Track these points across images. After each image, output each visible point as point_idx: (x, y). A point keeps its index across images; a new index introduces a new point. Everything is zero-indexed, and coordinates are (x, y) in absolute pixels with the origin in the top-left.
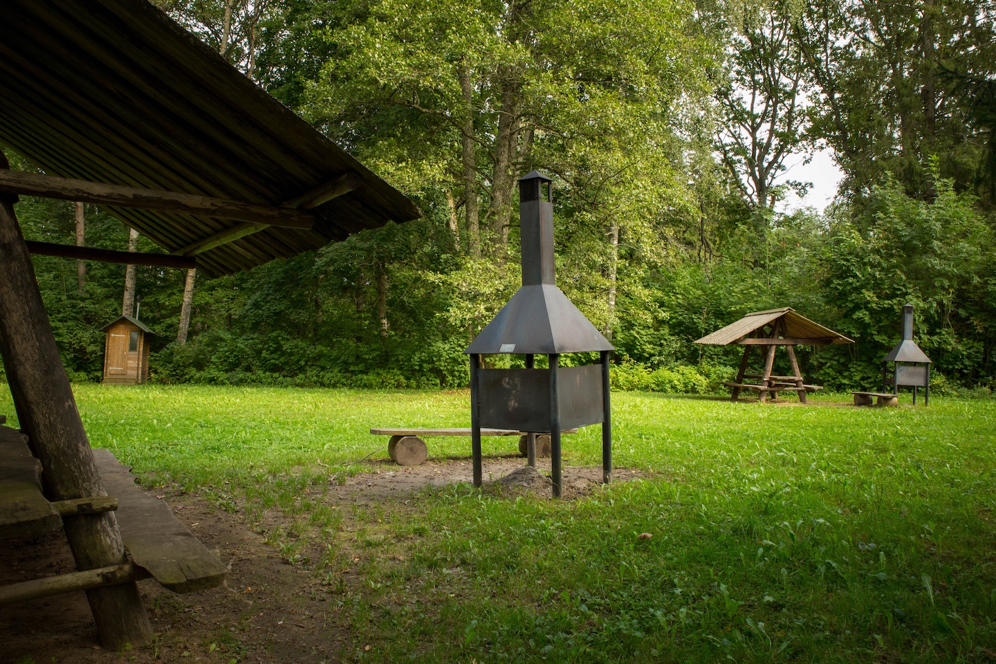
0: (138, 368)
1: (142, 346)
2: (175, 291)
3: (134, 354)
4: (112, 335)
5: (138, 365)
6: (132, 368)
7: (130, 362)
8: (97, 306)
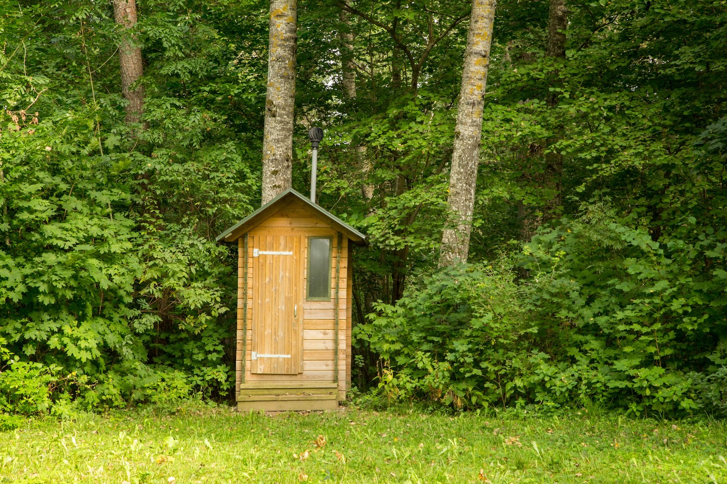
0: (336, 352)
1: (343, 284)
2: (411, 108)
3: (320, 310)
4: (256, 252)
5: (336, 341)
6: (317, 354)
7: (309, 334)
8: (191, 166)
